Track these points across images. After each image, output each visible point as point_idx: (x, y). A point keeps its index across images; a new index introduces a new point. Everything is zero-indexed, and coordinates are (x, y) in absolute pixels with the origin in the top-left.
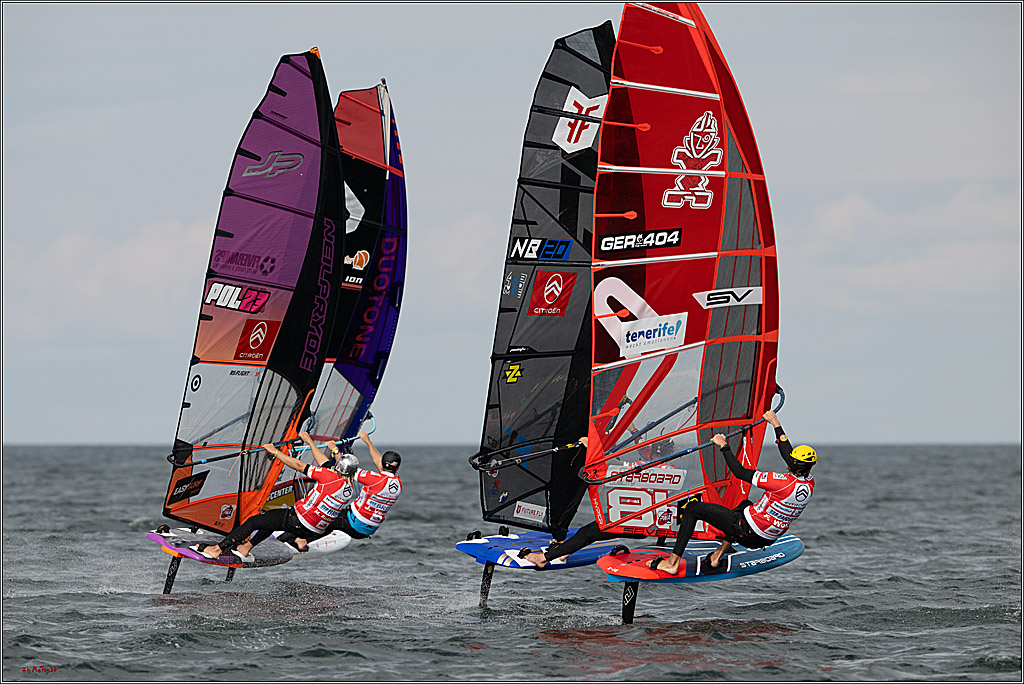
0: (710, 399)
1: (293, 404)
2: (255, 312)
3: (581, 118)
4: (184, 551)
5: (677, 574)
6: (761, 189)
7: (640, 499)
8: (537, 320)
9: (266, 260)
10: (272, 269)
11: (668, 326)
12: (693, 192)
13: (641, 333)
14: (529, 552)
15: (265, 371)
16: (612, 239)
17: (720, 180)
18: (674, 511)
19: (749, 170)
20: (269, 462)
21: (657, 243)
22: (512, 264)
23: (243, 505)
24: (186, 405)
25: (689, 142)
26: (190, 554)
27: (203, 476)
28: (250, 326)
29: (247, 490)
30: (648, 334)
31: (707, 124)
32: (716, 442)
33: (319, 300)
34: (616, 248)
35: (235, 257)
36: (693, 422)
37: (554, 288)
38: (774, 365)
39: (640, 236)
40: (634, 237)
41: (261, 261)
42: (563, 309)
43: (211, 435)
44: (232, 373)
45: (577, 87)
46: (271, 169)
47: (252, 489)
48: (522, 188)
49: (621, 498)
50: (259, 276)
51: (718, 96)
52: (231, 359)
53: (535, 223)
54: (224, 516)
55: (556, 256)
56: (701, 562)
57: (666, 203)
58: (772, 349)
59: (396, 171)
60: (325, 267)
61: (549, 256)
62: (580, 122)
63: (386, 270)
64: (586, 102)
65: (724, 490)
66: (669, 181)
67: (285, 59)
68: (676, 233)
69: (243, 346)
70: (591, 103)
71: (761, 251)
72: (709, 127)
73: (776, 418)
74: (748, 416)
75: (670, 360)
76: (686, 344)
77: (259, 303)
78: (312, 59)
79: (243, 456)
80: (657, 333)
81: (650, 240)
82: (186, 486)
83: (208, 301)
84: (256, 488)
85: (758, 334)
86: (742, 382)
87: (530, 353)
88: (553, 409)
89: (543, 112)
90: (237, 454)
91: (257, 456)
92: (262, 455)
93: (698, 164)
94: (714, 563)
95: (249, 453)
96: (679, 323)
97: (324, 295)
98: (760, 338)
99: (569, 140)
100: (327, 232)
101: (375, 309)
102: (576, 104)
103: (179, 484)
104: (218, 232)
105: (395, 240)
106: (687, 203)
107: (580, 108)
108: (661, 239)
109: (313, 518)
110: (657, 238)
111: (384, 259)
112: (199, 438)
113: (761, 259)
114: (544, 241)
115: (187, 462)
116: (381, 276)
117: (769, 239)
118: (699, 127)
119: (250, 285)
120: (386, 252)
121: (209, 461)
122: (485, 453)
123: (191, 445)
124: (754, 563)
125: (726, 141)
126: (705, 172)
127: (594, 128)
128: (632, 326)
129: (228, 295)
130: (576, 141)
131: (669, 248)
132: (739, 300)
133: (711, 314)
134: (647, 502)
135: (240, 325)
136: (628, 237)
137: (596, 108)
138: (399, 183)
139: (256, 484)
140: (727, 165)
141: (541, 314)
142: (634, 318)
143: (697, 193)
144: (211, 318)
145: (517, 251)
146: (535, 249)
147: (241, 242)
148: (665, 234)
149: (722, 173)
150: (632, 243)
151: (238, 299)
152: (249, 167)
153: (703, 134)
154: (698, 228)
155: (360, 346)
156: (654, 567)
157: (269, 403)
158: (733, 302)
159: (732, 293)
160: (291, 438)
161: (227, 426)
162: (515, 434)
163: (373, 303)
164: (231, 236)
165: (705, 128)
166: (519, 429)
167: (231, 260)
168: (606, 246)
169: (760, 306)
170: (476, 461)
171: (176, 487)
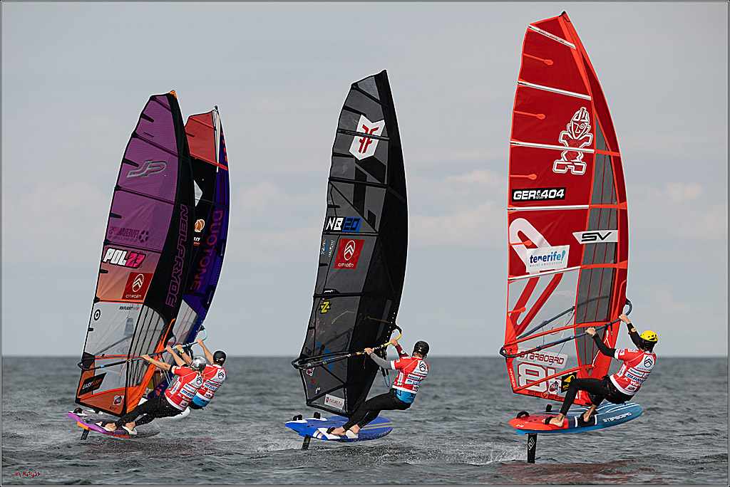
0: (583, 308)
1: (161, 328)
2: (136, 268)
3: (368, 136)
4: (92, 426)
5: (563, 426)
6: (618, 161)
7: (538, 372)
8: (339, 271)
9: (143, 233)
10: (147, 239)
11: (557, 254)
12: (573, 162)
13: (540, 257)
14: (334, 429)
15: (143, 307)
16: (521, 192)
17: (591, 155)
18: (560, 382)
19: (610, 149)
20: (146, 367)
21: (550, 197)
22: (327, 234)
23: (128, 396)
24: (90, 329)
25: (571, 127)
26: (97, 428)
27: (102, 376)
28: (132, 277)
29: (131, 385)
30: (544, 259)
31: (582, 115)
32: (589, 332)
33: (178, 259)
34: (523, 198)
35: (122, 232)
36: (572, 323)
37: (350, 250)
38: (625, 285)
39: (539, 191)
40: (535, 192)
41: (140, 234)
42: (355, 264)
43: (107, 349)
44: (121, 308)
45: (365, 115)
46: (145, 172)
47: (134, 385)
48: (331, 184)
49: (527, 370)
50: (138, 243)
51: (590, 97)
52: (120, 299)
53: (338, 207)
54: (116, 403)
55: (352, 229)
56: (578, 419)
57: (555, 170)
58: (623, 273)
59: (223, 167)
60: (182, 237)
61: (348, 229)
62: (367, 139)
63: (215, 232)
64: (371, 126)
65: (591, 371)
66: (557, 155)
67: (153, 98)
68: (562, 191)
69: (128, 290)
70: (373, 126)
71: (617, 205)
72: (584, 119)
73: (627, 319)
74: (608, 320)
75: (558, 277)
76: (568, 267)
77: (138, 261)
78: (171, 98)
79: (128, 363)
80: (550, 258)
81: (546, 194)
82: (90, 383)
83: (105, 260)
84: (137, 384)
85: (614, 263)
86: (603, 297)
87: (336, 294)
88: (348, 332)
89: (344, 133)
90: (125, 362)
91: (138, 363)
92: (141, 362)
93: (576, 143)
94: (586, 419)
95: (132, 361)
96: (564, 252)
97: (181, 256)
98: (616, 266)
99: (360, 151)
100: (183, 214)
101: (207, 258)
102: (364, 127)
103: (86, 382)
104: (111, 215)
105: (221, 212)
106: (569, 170)
107: (367, 129)
108: (552, 194)
109: (178, 399)
110: (550, 193)
111: (214, 224)
112: (99, 351)
113: (617, 211)
114: (345, 218)
115: (91, 367)
116: (211, 236)
117: (623, 198)
118: (577, 118)
119: (133, 249)
120: (215, 220)
121: (105, 366)
122: (303, 359)
123: (94, 356)
124: (612, 419)
125: (595, 128)
126: (581, 150)
127: (375, 142)
128: (535, 252)
129: (118, 257)
130: (364, 152)
131: (557, 201)
132: (602, 239)
133: (584, 246)
134: (542, 375)
135: (126, 276)
136: (531, 192)
137: (377, 129)
138: (224, 174)
139: (137, 381)
140: (595, 146)
141: (342, 267)
142: (535, 247)
143: (575, 164)
144: (107, 272)
145: (330, 226)
146: (340, 224)
147: (126, 220)
148: (555, 191)
149: (592, 151)
150: (534, 196)
151: (125, 259)
152: (131, 171)
153: (580, 123)
154: (576, 187)
155: (197, 282)
156: (547, 423)
157: (145, 328)
158: (599, 240)
159: (598, 234)
160: (160, 351)
161: (118, 343)
162: (323, 347)
163: (207, 254)
164: (120, 217)
165: (581, 119)
166: (326, 344)
167: (120, 233)
168: (517, 196)
169: (616, 243)
170: (297, 363)
171: (84, 383)
